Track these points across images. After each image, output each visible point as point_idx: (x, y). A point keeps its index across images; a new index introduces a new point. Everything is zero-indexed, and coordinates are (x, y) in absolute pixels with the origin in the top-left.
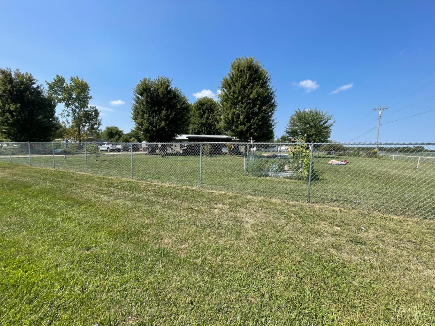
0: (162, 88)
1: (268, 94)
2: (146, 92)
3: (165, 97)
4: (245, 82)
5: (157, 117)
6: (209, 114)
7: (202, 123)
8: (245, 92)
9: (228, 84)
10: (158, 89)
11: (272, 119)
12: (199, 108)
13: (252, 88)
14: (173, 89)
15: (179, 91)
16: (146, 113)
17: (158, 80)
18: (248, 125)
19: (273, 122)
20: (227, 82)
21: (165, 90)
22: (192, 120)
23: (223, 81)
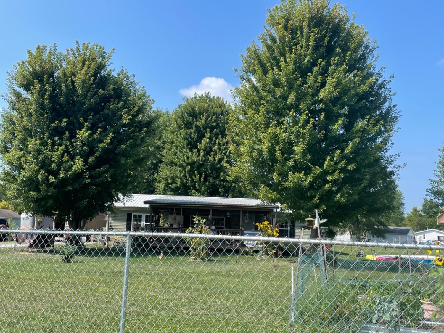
0: (83, 71)
1: (372, 87)
2: (41, 81)
3: (90, 94)
4: (305, 56)
5: (63, 147)
6: (214, 138)
7: (192, 164)
8: (305, 82)
9: (260, 62)
10: (73, 74)
11: (386, 155)
12: (188, 122)
13: (324, 72)
14: (115, 74)
15: (131, 80)
16: (35, 136)
17: (75, 51)
18: (317, 170)
19: (391, 163)
20: (258, 57)
21: (92, 76)
22: (167, 154)
23: (246, 54)
